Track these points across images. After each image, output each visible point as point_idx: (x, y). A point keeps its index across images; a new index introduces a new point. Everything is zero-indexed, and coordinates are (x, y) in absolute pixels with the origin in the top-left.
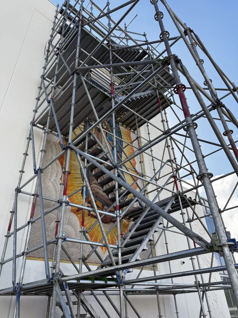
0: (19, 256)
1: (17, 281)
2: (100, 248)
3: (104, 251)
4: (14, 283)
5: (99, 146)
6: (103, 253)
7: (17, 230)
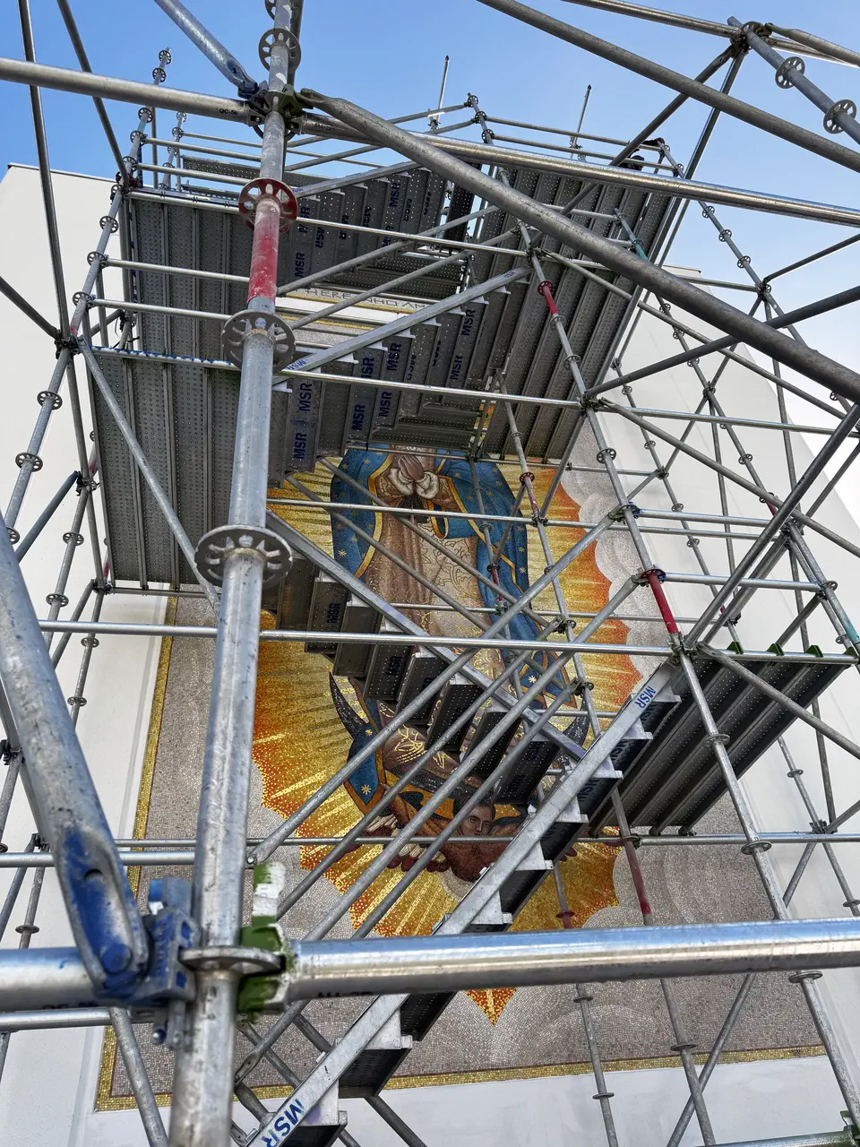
2: (471, 998)
3: (491, 1009)
5: (325, 572)
6: (485, 1017)
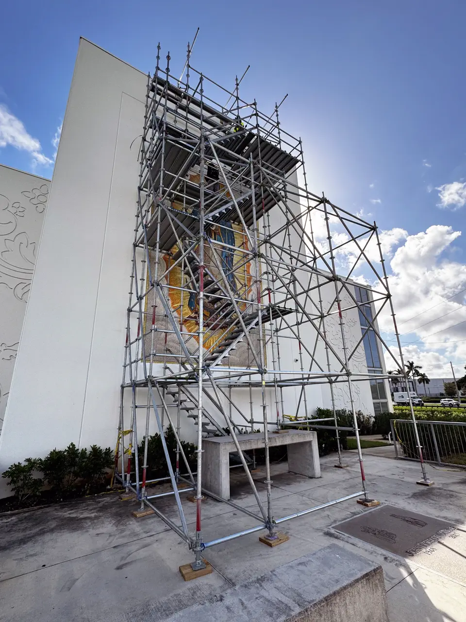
0: (133, 363)
1: (133, 379)
4: (131, 380)
7: (131, 344)
